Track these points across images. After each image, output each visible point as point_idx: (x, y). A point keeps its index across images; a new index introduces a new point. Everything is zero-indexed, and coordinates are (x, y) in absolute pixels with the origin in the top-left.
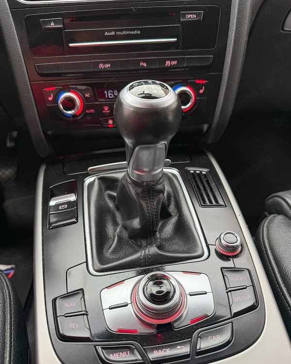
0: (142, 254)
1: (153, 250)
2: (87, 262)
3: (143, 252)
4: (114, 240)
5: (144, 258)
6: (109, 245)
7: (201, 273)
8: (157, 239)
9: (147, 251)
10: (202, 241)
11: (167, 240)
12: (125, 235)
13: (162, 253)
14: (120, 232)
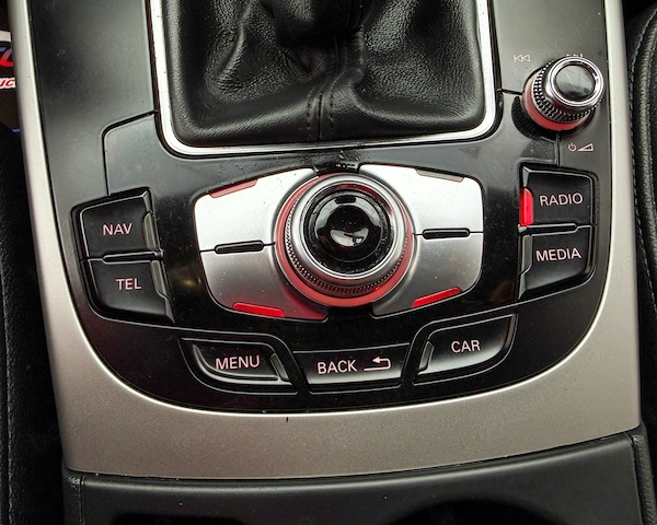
0: (312, 110)
1: (343, 98)
2: (157, 114)
3: (315, 103)
4: (235, 41)
5: (317, 122)
6: (222, 56)
7: (463, 176)
8: (358, 54)
9: (325, 101)
10: (485, 76)
11: (385, 58)
12: (267, 31)
13: (370, 112)
14: (254, 19)
